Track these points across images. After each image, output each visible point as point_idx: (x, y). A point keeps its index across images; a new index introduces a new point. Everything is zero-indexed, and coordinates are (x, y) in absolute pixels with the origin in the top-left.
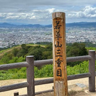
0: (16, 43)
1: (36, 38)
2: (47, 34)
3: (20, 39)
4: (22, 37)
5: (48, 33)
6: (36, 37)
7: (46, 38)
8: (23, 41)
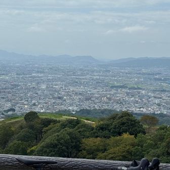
0: (17, 109)
1: (80, 97)
2: (112, 87)
3: (32, 98)
4: (39, 92)
5: (116, 84)
6: (80, 94)
7: (110, 99)
8: (39, 103)
